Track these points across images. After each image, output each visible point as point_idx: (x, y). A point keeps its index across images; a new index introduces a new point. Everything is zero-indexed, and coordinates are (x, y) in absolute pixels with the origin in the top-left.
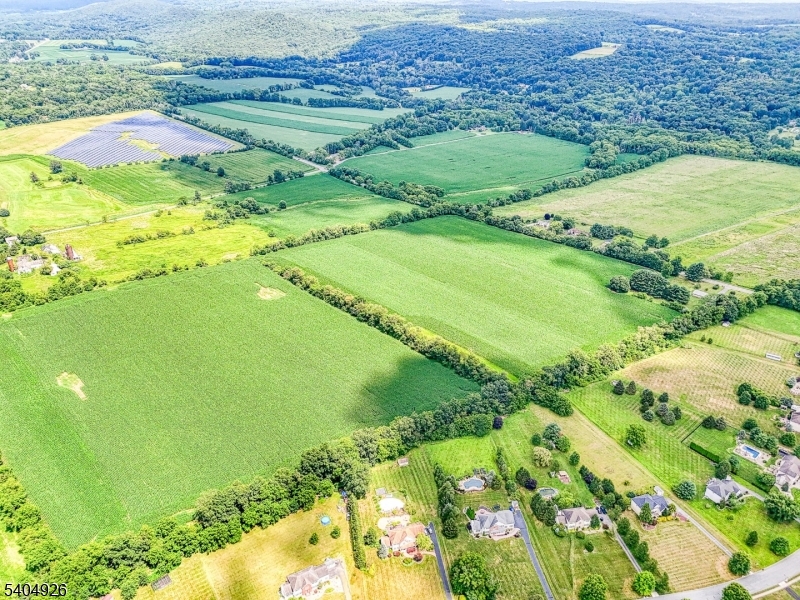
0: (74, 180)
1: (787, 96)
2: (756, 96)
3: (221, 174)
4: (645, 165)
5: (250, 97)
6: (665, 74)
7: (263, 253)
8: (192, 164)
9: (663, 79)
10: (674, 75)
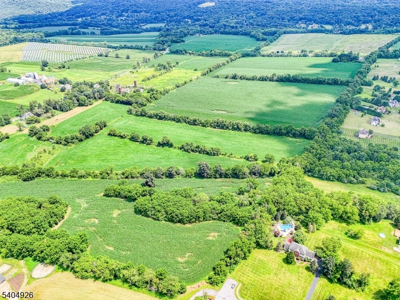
0: (64, 67)
1: (293, 13)
2: (283, 14)
3: (128, 58)
4: (277, 38)
5: (65, 33)
6: (243, 10)
7: (205, 75)
8: (106, 56)
9: (244, 12)
10: (247, 11)
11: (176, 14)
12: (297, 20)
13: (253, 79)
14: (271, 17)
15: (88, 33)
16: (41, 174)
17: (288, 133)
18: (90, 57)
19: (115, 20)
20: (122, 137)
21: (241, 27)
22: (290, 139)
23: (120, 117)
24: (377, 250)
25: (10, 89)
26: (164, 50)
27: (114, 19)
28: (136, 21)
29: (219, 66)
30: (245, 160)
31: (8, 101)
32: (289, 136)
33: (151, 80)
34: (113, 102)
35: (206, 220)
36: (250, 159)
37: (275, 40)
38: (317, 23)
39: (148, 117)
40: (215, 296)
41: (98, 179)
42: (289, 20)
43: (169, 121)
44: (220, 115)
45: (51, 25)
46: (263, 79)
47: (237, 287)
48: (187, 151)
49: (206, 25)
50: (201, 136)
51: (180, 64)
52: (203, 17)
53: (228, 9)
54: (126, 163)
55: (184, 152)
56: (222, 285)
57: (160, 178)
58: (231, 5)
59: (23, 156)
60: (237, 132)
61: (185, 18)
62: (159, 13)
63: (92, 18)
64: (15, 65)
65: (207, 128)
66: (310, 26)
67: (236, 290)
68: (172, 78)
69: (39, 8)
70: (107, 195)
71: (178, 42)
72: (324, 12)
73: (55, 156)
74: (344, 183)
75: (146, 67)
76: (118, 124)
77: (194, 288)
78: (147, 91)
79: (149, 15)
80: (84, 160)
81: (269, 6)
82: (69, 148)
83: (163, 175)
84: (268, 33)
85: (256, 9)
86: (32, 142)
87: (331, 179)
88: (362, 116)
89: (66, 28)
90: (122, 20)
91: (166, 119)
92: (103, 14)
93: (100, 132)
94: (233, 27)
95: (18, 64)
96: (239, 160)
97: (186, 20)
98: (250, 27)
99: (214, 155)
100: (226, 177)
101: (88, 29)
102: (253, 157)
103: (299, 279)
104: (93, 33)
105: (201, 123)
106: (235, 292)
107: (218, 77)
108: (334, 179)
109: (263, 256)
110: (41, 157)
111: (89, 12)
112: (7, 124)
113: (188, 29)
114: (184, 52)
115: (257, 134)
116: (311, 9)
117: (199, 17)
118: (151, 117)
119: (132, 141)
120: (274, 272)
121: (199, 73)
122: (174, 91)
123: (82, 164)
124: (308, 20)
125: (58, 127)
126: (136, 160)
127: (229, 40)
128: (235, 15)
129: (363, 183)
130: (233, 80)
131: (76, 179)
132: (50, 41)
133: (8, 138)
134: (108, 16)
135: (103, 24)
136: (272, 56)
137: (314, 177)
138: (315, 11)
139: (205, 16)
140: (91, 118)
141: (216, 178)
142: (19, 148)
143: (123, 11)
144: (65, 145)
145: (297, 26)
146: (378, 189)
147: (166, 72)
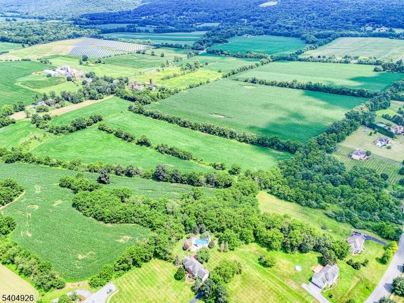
0: (100, 62)
1: (361, 15)
2: (349, 16)
3: (162, 56)
4: (330, 41)
5: (122, 30)
6: (306, 10)
7: (226, 77)
8: (143, 53)
9: (305, 12)
10: (309, 10)
11: (234, 13)
12: (364, 22)
13: (272, 84)
14: (334, 18)
15: (143, 31)
16: (20, 158)
17: (273, 144)
18: (128, 54)
19: (174, 19)
20: (109, 132)
21: (297, 28)
22: (274, 151)
23: (120, 113)
24: (281, 283)
25: (42, 79)
26: (202, 49)
27: (174, 17)
28: (193, 20)
29: (244, 69)
30: (213, 168)
31: (34, 90)
32: (273, 148)
33: (171, 79)
34: (122, 98)
35: (127, 223)
36: (217, 168)
37: (326, 43)
38: (387, 27)
39: (145, 115)
40: (87, 297)
41: (66, 169)
42: (354, 23)
43: (162, 121)
44: (216, 120)
45: (115, 22)
46: (282, 85)
47: (112, 293)
48: (161, 152)
49: (261, 25)
50: (185, 138)
51: (209, 65)
52: (260, 17)
53: (289, 8)
54: (99, 157)
55: (159, 153)
56: (100, 288)
57: (119, 175)
58: (294, 5)
59: (16, 141)
60: (222, 138)
61: (242, 18)
62: (217, 12)
63: (155, 17)
64: (61, 57)
65: (195, 131)
66: (377, 29)
67: (110, 295)
68: (192, 78)
69: (111, 6)
70: (61, 186)
71: (220, 42)
72: (399, 14)
73: (42, 143)
74: (302, 205)
75: (175, 66)
76: (114, 119)
77: (74, 286)
78: (158, 90)
79: (207, 14)
80: (64, 150)
81: (334, 7)
82: (58, 137)
83: (123, 172)
84: (323, 35)
85: (320, 9)
86: (30, 128)
87: (289, 199)
88: (371, 134)
89: (125, 26)
90: (181, 18)
91: (160, 118)
92: (166, 13)
93: (93, 125)
94: (288, 28)
95: (63, 58)
96: (207, 167)
97: (243, 20)
98: (307, 28)
99: (185, 159)
100: (181, 182)
101: (145, 26)
102: (220, 166)
103: (177, 297)
104: (147, 31)
105: (191, 126)
106: (107, 298)
107: (238, 80)
108: (292, 200)
109: (158, 267)
110: (30, 143)
111: (153, 10)
112: (21, 110)
113: (238, 29)
114: (220, 52)
115: (241, 142)
116: (384, 10)
117: (255, 17)
118: (147, 115)
119: (116, 136)
120: (158, 285)
121: (220, 75)
122: (185, 91)
123: (61, 153)
124: (376, 22)
125: (61, 117)
126: (110, 155)
127: (276, 41)
128: (295, 16)
129: (323, 208)
130: (252, 84)
131: (48, 166)
132: (103, 38)
133: (14, 123)
134: (169, 15)
135: (161, 23)
136: (309, 61)
137: (273, 194)
138: (388, 12)
139: (263, 16)
140: (93, 111)
141: (172, 182)
142: (18, 133)
143: (184, 10)
144: (56, 134)
145: (362, 28)
146: (336, 217)
147: (189, 72)
